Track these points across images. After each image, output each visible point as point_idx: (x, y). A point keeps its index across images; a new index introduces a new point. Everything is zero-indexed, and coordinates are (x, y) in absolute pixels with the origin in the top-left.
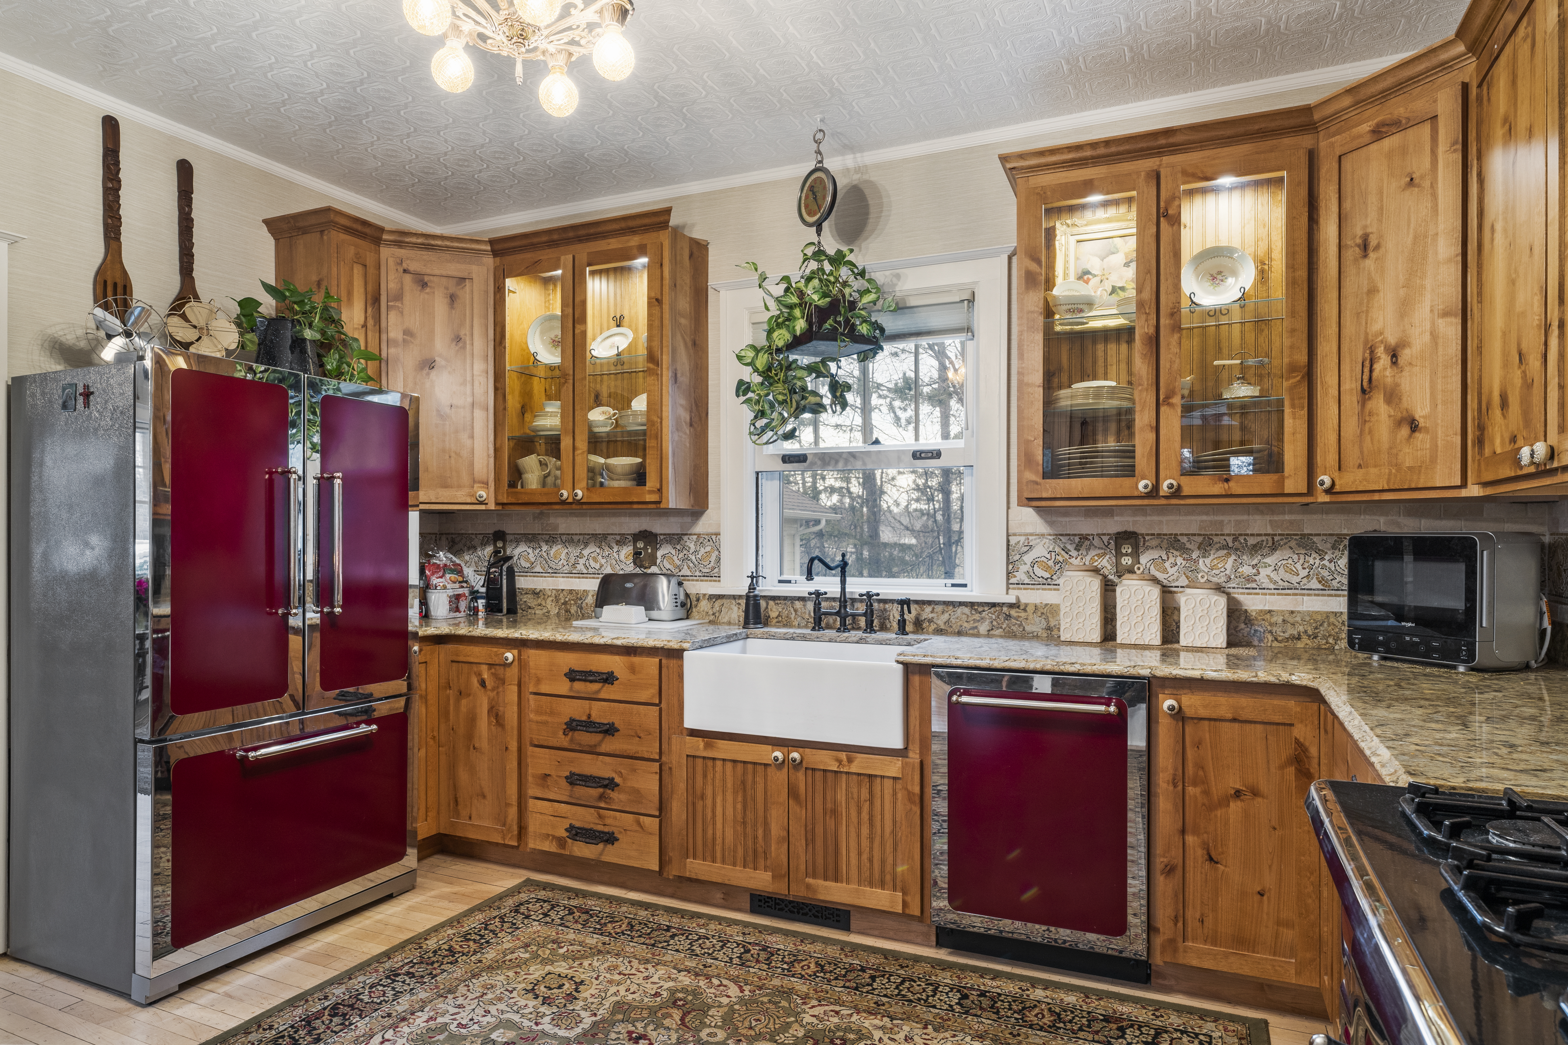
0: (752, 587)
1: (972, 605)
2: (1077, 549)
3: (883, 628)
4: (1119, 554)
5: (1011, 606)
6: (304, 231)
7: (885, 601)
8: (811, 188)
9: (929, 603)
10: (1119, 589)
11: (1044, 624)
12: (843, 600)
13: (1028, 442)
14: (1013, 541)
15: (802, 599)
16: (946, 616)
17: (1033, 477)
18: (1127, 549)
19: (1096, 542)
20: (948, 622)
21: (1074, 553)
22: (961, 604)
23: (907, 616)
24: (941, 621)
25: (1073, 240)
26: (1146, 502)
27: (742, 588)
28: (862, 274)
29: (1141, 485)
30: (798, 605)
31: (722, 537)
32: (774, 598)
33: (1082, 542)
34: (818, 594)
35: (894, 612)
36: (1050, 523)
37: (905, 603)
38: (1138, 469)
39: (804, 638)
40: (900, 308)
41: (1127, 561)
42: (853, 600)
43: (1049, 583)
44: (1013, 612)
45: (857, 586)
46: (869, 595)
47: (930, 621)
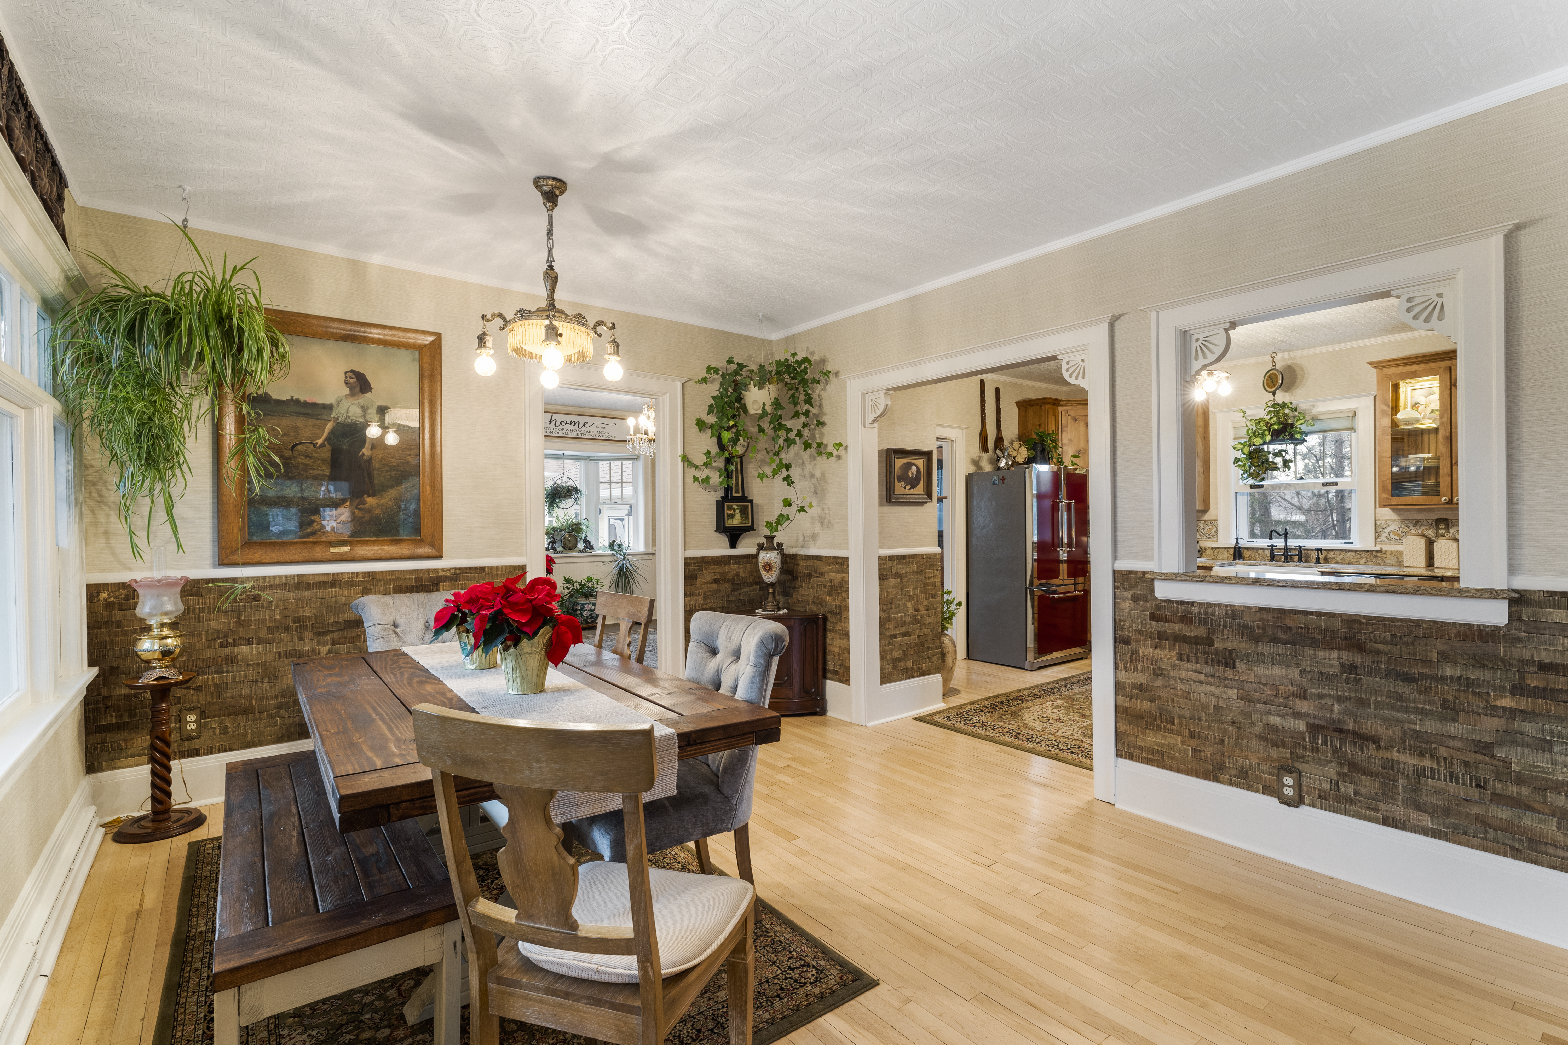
0: (1237, 543)
1: (1356, 551)
2: (1414, 526)
3: (1307, 561)
4: (1437, 528)
5: (1378, 552)
6: (1033, 405)
7: (1308, 550)
8: (1270, 377)
9: (1332, 550)
10: (1435, 544)
11: (1396, 560)
12: (1286, 549)
13: (1383, 481)
14: (1378, 522)
15: (1263, 549)
16: (1342, 556)
17: (1386, 496)
18: (1442, 526)
19: (1425, 522)
20: (1342, 559)
21: (1412, 528)
22: (1349, 551)
23: (1320, 556)
24: (1339, 558)
25: (1409, 389)
26: (1446, 506)
27: (1233, 543)
28: (1296, 409)
29: (1443, 499)
30: (1260, 551)
31: (1218, 522)
32: (1247, 549)
33: (1417, 523)
34: (1272, 546)
35: (1314, 555)
36: (1399, 515)
37: (1319, 550)
38: (1441, 492)
39: (1266, 565)
40: (1315, 419)
41: (1442, 531)
42: (1291, 549)
43: (1399, 541)
44: (1379, 555)
45: (1292, 543)
46: (1300, 547)
47: (1333, 558)
